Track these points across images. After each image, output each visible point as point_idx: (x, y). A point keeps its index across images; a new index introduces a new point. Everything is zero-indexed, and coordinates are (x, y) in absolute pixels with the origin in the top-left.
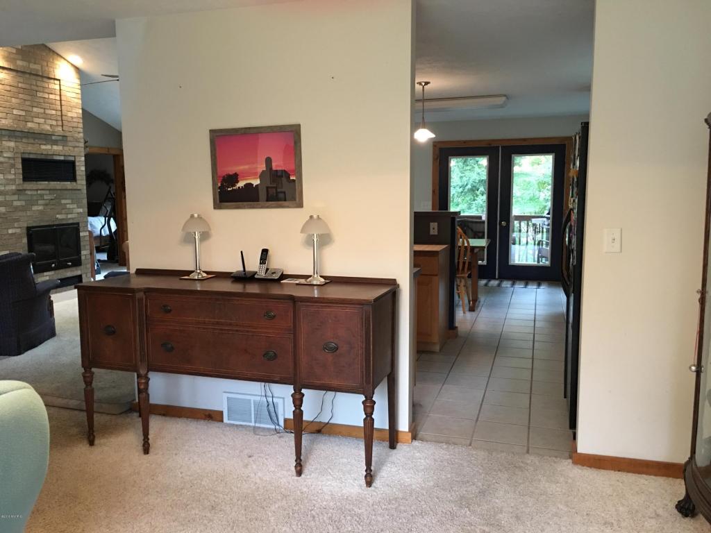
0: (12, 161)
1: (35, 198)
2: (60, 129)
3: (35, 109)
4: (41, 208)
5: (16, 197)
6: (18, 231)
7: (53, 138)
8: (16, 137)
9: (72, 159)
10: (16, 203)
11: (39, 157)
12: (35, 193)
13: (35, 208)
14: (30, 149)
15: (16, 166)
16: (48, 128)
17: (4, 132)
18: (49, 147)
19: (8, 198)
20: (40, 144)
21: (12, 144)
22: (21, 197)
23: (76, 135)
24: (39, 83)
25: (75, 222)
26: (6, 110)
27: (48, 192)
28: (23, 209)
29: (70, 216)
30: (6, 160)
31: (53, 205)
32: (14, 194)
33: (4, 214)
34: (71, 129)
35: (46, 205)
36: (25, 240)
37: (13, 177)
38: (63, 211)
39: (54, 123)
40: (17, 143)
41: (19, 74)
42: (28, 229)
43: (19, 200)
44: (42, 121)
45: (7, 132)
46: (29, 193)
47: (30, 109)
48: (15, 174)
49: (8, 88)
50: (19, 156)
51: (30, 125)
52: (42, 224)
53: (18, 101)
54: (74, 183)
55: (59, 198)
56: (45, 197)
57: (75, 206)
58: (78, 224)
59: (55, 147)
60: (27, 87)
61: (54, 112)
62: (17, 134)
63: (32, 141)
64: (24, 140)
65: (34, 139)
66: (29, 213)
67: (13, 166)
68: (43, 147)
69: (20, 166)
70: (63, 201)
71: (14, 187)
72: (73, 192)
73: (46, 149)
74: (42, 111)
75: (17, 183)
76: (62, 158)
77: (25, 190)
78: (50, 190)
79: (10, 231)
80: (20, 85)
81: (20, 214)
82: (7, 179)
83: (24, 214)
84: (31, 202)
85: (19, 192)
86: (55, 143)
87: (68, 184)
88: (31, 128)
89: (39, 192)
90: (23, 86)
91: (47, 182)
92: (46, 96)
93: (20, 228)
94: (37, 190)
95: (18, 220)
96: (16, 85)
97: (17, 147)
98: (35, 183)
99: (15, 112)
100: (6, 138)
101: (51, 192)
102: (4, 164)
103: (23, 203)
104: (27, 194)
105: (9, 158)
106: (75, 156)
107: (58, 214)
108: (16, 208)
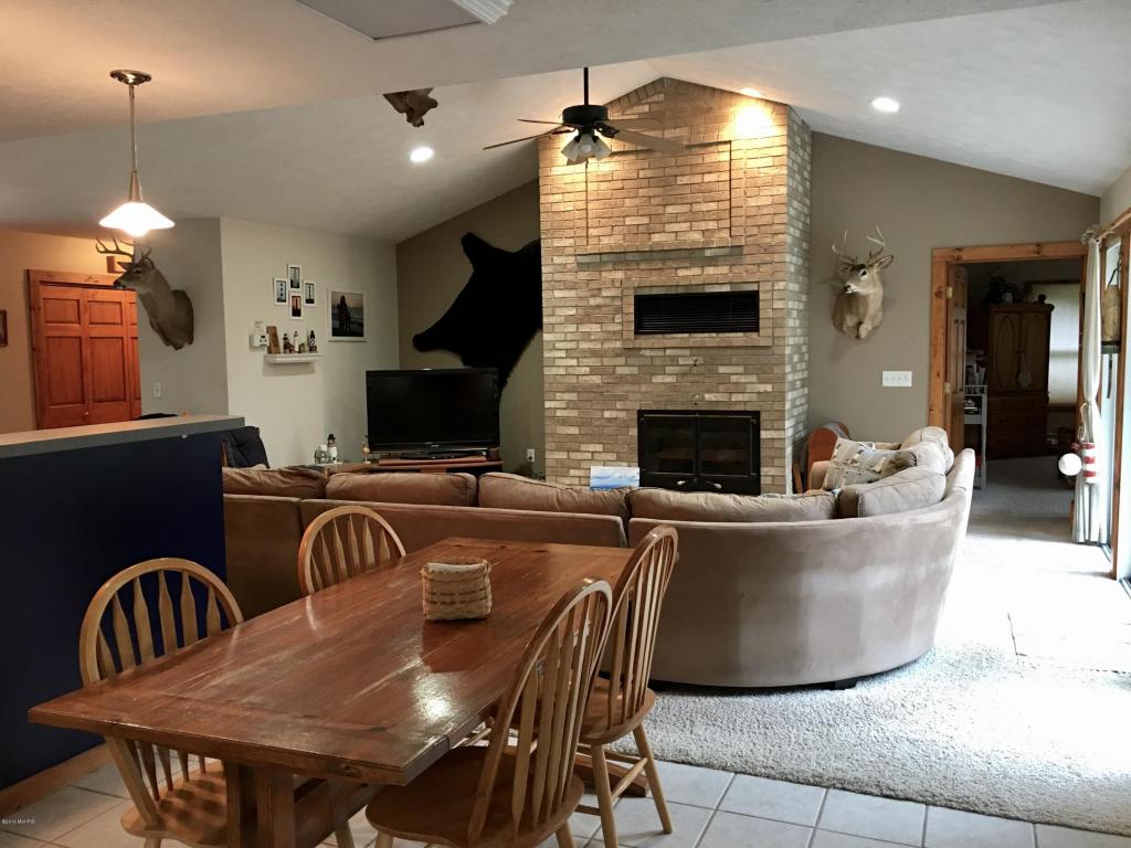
0: (618, 303)
1: (658, 362)
2: (725, 234)
3: (670, 209)
4: (669, 379)
5: (621, 360)
6: (622, 415)
7: (708, 253)
8: (627, 262)
9: (754, 287)
10: (620, 371)
11: (673, 291)
12: (661, 353)
13: (658, 379)
14: (654, 279)
15: (625, 311)
16: (697, 236)
17: (605, 258)
18: (696, 271)
19: (606, 361)
20: (676, 269)
21: (619, 275)
22: (630, 361)
23: (768, 240)
24: (681, 161)
25: (749, 408)
26: (611, 222)
27: (687, 352)
28: (635, 380)
29: (735, 398)
30: (608, 301)
31: (699, 375)
32: (618, 355)
33: (598, 386)
34: (755, 230)
35: (684, 374)
36: (634, 432)
37: (619, 328)
38: (721, 388)
39: (712, 225)
40: (629, 273)
41: (642, 156)
42: (640, 413)
43: (626, 365)
44: (685, 226)
45: (612, 257)
46: (647, 353)
47: (661, 210)
48: (622, 323)
49: (619, 184)
50: (632, 292)
51: (656, 238)
52: (669, 408)
53: (636, 202)
54: (754, 335)
55: (713, 363)
56: (681, 362)
57: (754, 378)
58: (757, 414)
59: (710, 270)
60: (658, 172)
61: (713, 206)
62: (629, 257)
63: (660, 266)
64: (643, 266)
65: (664, 261)
66: (643, 388)
67: (619, 310)
68: (682, 273)
69: (632, 309)
70: (722, 370)
71: (618, 345)
72: (753, 351)
73: (689, 276)
74: (686, 208)
75: (625, 336)
76: (726, 289)
77: (640, 349)
78: (691, 348)
79: (607, 414)
80: (642, 174)
81: (626, 387)
82: (608, 332)
83: (636, 388)
84: (652, 369)
85: (629, 352)
86: (713, 261)
87: (737, 338)
88: (658, 243)
89: (668, 352)
90: (648, 173)
91: (686, 335)
92: (697, 179)
93: (627, 410)
94: (665, 348)
95: (622, 398)
96: (635, 175)
97: (628, 278)
98: (660, 336)
99: (628, 221)
100: (610, 267)
101: (695, 351)
102: (604, 309)
103: (635, 370)
104: (642, 356)
105: (613, 298)
106: (758, 282)
107: (708, 392)
108: (622, 379)
